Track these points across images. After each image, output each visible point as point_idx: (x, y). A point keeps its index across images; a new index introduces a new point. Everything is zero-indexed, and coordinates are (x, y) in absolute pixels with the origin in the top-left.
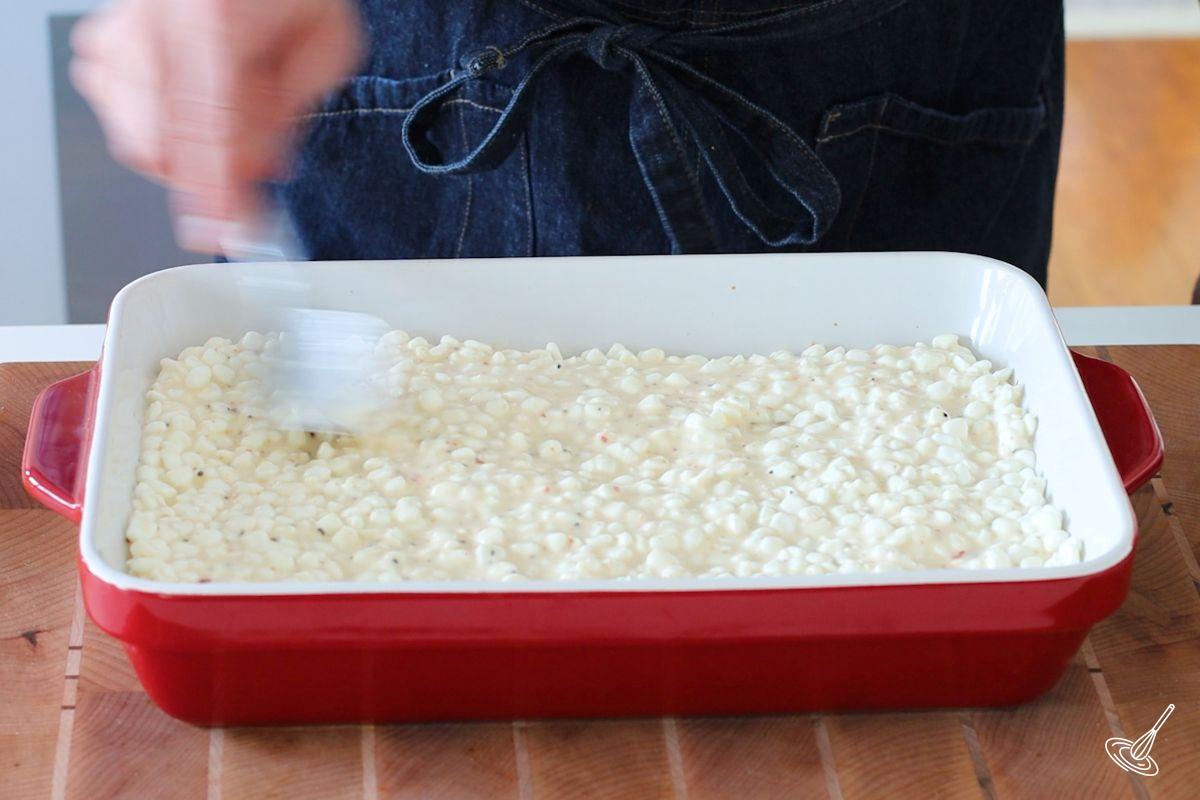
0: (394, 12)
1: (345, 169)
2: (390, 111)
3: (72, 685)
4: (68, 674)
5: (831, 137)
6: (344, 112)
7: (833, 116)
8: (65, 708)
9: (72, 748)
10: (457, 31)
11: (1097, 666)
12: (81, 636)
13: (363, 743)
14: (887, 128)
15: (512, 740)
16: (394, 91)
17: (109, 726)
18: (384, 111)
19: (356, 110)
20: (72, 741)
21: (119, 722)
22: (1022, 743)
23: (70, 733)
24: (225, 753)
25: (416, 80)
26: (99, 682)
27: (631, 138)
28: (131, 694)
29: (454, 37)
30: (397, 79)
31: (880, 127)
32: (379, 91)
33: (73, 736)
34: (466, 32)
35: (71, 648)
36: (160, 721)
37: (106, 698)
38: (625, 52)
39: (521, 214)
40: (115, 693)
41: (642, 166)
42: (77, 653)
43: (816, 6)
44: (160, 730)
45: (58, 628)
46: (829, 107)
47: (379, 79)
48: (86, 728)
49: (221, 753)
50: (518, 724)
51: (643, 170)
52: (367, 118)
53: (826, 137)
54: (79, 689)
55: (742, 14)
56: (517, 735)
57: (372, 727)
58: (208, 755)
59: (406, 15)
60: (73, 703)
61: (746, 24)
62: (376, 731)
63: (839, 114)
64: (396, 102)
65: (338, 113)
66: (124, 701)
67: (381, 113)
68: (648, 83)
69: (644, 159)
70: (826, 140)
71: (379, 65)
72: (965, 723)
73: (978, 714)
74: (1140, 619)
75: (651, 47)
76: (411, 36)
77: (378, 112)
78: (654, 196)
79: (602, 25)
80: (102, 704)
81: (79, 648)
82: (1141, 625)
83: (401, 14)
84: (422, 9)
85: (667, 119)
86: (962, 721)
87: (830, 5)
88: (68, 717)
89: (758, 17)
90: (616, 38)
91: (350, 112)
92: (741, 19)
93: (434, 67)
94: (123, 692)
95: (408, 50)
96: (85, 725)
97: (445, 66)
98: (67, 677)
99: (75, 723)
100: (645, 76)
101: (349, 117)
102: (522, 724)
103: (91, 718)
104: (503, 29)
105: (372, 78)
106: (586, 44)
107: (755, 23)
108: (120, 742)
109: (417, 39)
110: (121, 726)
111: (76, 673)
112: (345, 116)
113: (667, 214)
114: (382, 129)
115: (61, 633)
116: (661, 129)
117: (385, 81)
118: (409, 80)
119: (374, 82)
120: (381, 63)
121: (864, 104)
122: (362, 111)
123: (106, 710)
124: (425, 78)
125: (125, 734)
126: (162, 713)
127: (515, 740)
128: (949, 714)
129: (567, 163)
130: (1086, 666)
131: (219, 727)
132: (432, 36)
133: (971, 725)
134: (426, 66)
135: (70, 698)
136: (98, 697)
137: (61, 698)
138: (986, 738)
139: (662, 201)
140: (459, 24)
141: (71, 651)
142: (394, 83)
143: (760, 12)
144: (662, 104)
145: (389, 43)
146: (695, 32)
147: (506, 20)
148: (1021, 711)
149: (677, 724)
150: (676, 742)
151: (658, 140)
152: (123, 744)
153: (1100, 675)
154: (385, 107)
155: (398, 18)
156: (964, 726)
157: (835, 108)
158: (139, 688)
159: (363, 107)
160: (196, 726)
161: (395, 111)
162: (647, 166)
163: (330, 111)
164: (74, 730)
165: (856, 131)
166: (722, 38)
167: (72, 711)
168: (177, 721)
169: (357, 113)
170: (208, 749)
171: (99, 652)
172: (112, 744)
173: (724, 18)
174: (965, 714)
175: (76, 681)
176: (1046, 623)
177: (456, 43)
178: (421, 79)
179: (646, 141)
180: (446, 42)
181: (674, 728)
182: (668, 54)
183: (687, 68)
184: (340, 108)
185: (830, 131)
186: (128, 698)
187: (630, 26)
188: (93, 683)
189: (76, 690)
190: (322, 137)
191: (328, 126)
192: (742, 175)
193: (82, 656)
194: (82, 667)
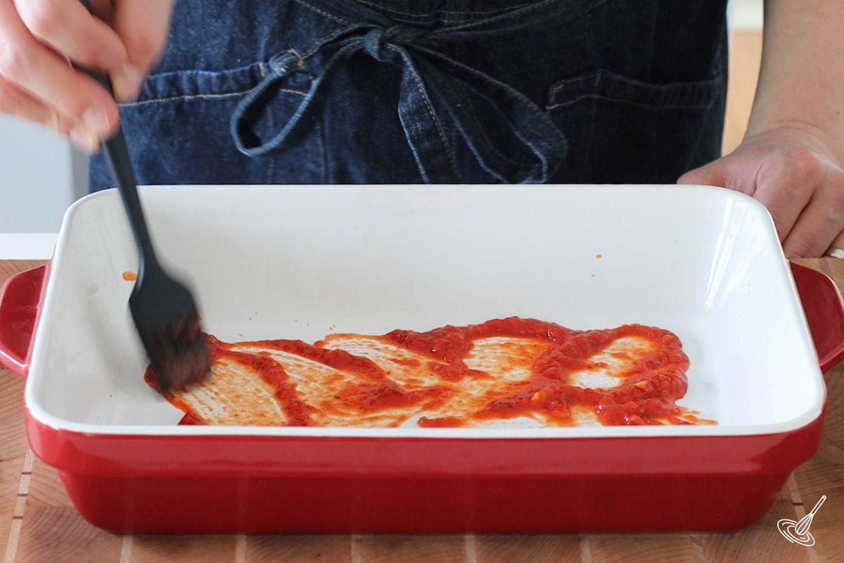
0: (214, 20)
1: (176, 142)
2: (210, 96)
3: (22, 500)
4: (20, 493)
5: (557, 105)
6: (173, 99)
7: (557, 88)
8: (15, 518)
9: (18, 548)
10: (265, 32)
11: (800, 501)
12: (31, 465)
13: (238, 548)
14: (602, 97)
15: (350, 548)
16: (214, 81)
17: (47, 532)
18: (205, 96)
19: (182, 97)
20: (19, 543)
21: (55, 529)
22: (737, 558)
23: (18, 537)
24: (132, 554)
25: (231, 71)
26: (43, 498)
27: (399, 111)
28: (66, 508)
29: (262, 37)
30: (215, 72)
31: (596, 96)
32: (200, 81)
33: (20, 539)
34: (272, 33)
35: (24, 473)
36: (86, 529)
37: (47, 511)
38: (392, 47)
39: (316, 170)
40: (53, 507)
41: (406, 132)
42: (28, 476)
43: (540, 4)
44: (85, 535)
45: (14, 458)
46: (554, 82)
47: (201, 72)
48: (31, 532)
49: (130, 553)
50: (354, 537)
51: (407, 135)
52: (191, 102)
53: (554, 104)
54: (28, 504)
55: (483, 13)
56: (353, 544)
57: (245, 537)
58: (120, 555)
59: (224, 22)
60: (22, 515)
61: (486, 21)
62: (247, 539)
63: (561, 87)
64: (215, 89)
65: (168, 100)
66: (60, 514)
67: (202, 98)
68: (411, 69)
69: (408, 127)
70: (553, 107)
71: (201, 62)
72: (695, 542)
73: (706, 536)
74: (836, 466)
75: (413, 42)
76: (227, 38)
77: (199, 98)
78: (415, 154)
79: (375, 28)
80: (44, 515)
81: (30, 473)
82: (836, 471)
83: (220, 21)
84: (237, 17)
85: (425, 96)
86: (693, 540)
87: (550, 4)
88: (17, 525)
89: (496, 14)
90: (386, 37)
91: (177, 98)
92: (481, 17)
93: (246, 61)
94: (59, 507)
95: (224, 49)
96: (30, 530)
97: (255, 60)
98: (19, 495)
99: (22, 529)
100: (409, 63)
101: (178, 102)
102: (359, 536)
103: (34, 526)
104: (301, 30)
105: (195, 72)
106: (364, 43)
107: (493, 20)
108: (54, 544)
109: (232, 39)
110: (56, 532)
111: (26, 492)
112: (174, 101)
113: (425, 169)
114: (202, 111)
115: (17, 462)
116: (421, 104)
117: (206, 73)
118: (226, 72)
119: (197, 74)
120: (202, 60)
121: (581, 79)
122: (188, 98)
123: (46, 520)
124: (240, 69)
125: (59, 538)
126: (87, 523)
127: (352, 549)
128: (684, 535)
129: (354, 130)
130: (792, 501)
131: (128, 534)
132: (245, 37)
133: (700, 544)
134: (239, 60)
135: (20, 509)
136: (40, 511)
137: (13, 511)
138: (711, 554)
139: (421, 159)
140: (266, 28)
141: (23, 476)
142: (214, 74)
143: (497, 11)
144: (421, 85)
145: (208, 44)
146: (447, 29)
147: (304, 23)
148: (738, 535)
149: (475, 539)
150: (474, 552)
151: (419, 111)
152: (57, 546)
153: (802, 507)
154: (205, 94)
155: (216, 25)
156: (694, 544)
157: (558, 82)
158: (71, 504)
159: (188, 95)
160: (112, 533)
161: (213, 96)
162: (410, 132)
163: (163, 98)
164: (20, 534)
165: (577, 100)
166: (467, 33)
167: (20, 521)
168: (98, 529)
169: (183, 99)
170: (120, 550)
171: (45, 477)
172: (48, 545)
173: (468, 17)
174: (695, 536)
175: (25, 498)
176: (752, 468)
177: (263, 42)
178: (236, 70)
179: (409, 113)
180: (256, 41)
181: (474, 542)
182: (427, 47)
183: (442, 56)
184: (170, 96)
185: (557, 101)
186: (64, 512)
187: (396, 26)
188: (37, 499)
189: (24, 504)
190: (157, 118)
191: (161, 110)
192: (486, 137)
193: (31, 479)
194: (31, 488)
